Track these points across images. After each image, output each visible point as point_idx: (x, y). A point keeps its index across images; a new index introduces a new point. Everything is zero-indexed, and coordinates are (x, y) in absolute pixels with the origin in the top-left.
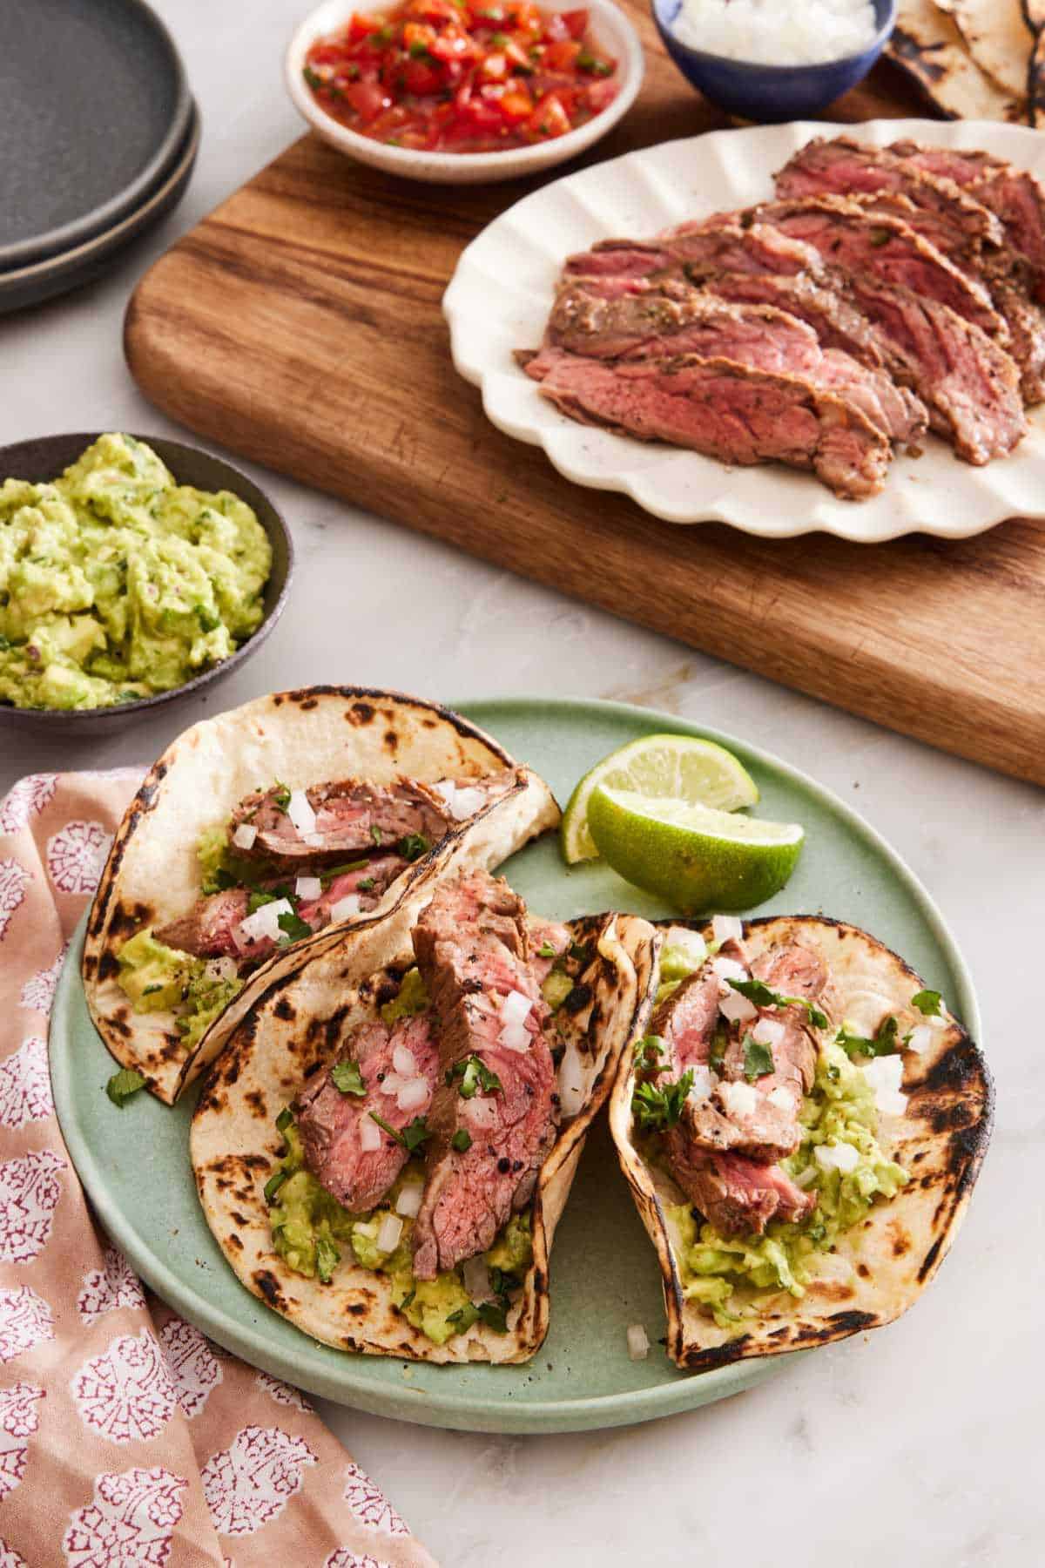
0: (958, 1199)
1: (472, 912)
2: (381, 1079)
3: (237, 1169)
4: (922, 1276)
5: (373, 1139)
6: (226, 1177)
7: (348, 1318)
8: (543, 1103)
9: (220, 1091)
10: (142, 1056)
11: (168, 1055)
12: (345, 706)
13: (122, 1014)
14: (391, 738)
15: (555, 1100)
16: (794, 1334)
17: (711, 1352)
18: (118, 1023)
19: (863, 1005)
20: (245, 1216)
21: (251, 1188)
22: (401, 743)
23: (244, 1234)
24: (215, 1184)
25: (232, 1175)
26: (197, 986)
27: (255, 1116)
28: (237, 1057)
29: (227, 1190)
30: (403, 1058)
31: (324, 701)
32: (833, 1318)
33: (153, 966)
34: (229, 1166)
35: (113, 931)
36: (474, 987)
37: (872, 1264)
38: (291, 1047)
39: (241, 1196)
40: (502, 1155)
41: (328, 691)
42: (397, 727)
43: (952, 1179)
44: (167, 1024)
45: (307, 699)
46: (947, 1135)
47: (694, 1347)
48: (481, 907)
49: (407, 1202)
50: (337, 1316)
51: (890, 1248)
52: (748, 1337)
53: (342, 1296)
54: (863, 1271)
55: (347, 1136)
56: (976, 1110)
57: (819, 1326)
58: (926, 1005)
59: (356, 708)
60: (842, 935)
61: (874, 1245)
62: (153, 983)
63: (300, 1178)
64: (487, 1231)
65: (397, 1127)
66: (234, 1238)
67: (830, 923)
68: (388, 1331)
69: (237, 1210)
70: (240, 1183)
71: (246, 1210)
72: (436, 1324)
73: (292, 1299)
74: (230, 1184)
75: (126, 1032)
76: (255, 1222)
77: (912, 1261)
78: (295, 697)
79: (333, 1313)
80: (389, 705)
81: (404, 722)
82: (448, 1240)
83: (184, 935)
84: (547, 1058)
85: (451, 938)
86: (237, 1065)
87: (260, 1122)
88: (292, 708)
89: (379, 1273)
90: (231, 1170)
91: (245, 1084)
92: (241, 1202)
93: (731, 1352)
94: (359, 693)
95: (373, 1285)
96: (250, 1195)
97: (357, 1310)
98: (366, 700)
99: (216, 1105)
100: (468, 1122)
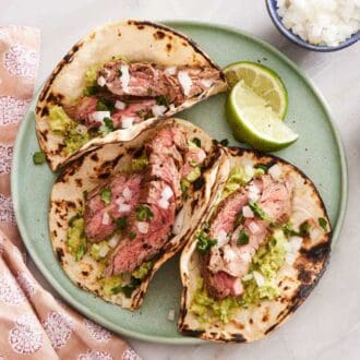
0: (289, 313)
1: (169, 143)
2: (117, 197)
3: (64, 206)
4: (266, 333)
5: (106, 220)
6: (59, 209)
7: (81, 275)
8: (166, 227)
9: (66, 177)
10: (49, 150)
11: (58, 152)
12: (154, 31)
13: (46, 132)
14: (169, 47)
15: (171, 227)
16: (218, 337)
17: (191, 331)
18: (44, 134)
19: (300, 214)
20: (61, 224)
21: (66, 214)
22: (173, 49)
23: (59, 231)
24: (55, 210)
26: (73, 132)
29: (58, 214)
30: (127, 193)
31: (146, 27)
32: (234, 335)
33: (59, 121)
34: (62, 204)
35: (49, 100)
36: (157, 179)
37: (254, 321)
38: (95, 169)
39: (62, 217)
40: (146, 242)
41: (149, 24)
42: (172, 43)
43: (291, 304)
44: (60, 140)
45: (141, 25)
46: (300, 283)
47: (186, 326)
48: (173, 143)
49: (113, 242)
51: (262, 317)
52: (204, 332)
53: (82, 266)
54: (251, 321)
55: (98, 216)
56: (314, 277)
57: (228, 337)
58: (322, 223)
59: (158, 33)
60: (305, 183)
61: (258, 314)
62: (58, 128)
63: (81, 220)
64: (133, 266)
65: (117, 217)
66: (55, 232)
67: (304, 176)
68: (93, 284)
69: (59, 222)
70: (63, 212)
71: (62, 222)
72: (107, 289)
73: (66, 262)
74: (60, 212)
75: (46, 139)
76: (64, 227)
77: (266, 326)
78: (136, 23)
79: (77, 272)
80: (171, 34)
81: (175, 42)
82: (117, 267)
83: (71, 112)
84: (173, 212)
85: (157, 154)
88: (134, 27)
89: (98, 261)
90: (62, 206)
91: (77, 176)
93: (197, 334)
94: (161, 28)
95: (94, 264)
96: (65, 217)
97: (85, 274)
98: (162, 31)
99: (64, 181)
100: (137, 229)
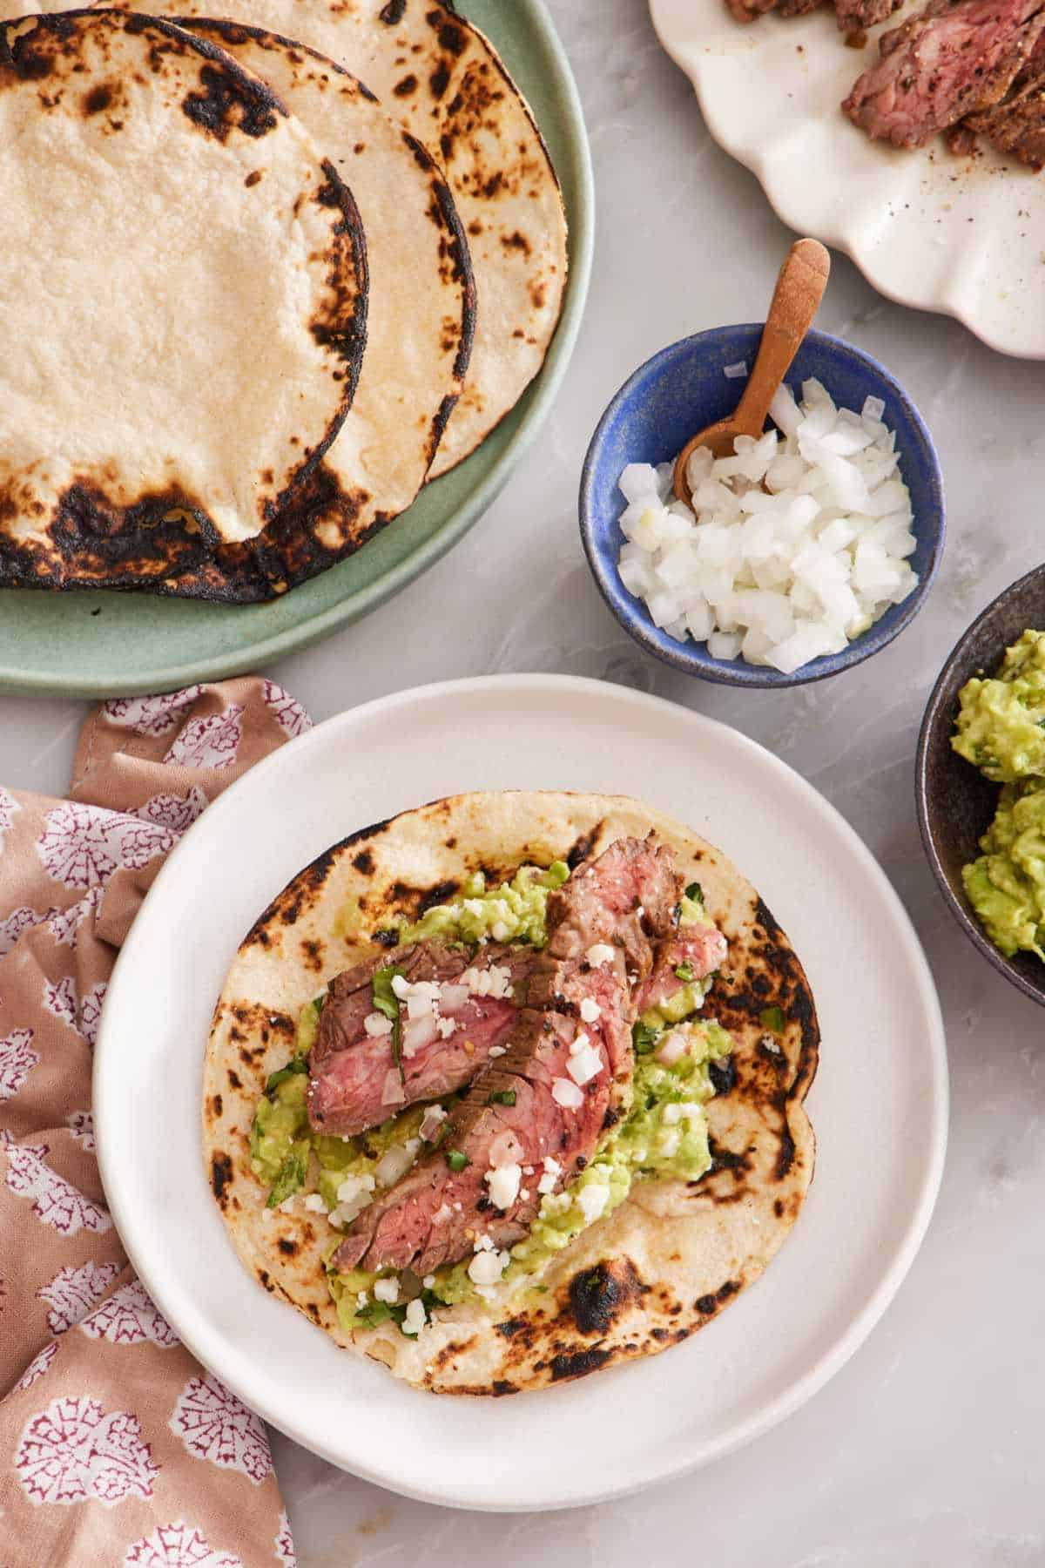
1: (624, 902)
3: (258, 1024)
6: (243, 1029)
7: (275, 1251)
9: (274, 927)
20: (241, 1079)
21: (261, 1051)
23: (231, 1099)
24: (228, 1031)
25: (250, 1030)
27: (307, 967)
28: (301, 895)
29: (236, 1044)
34: (252, 1017)
36: (564, 1007)
39: (246, 1057)
48: (637, 902)
49: (391, 1166)
50: (266, 1243)
53: (282, 1224)
66: (218, 1101)
68: (306, 1283)
69: (236, 1070)
70: (254, 1042)
71: (245, 1073)
72: (348, 1309)
73: (235, 1200)
74: (243, 1039)
76: (248, 1092)
79: (264, 1238)
82: (385, 1243)
85: (578, 929)
86: (299, 904)
87: (311, 975)
90: (251, 1023)
91: (304, 929)
92: (243, 1064)
96: (257, 1059)
97: (287, 1248)
99: (266, 942)
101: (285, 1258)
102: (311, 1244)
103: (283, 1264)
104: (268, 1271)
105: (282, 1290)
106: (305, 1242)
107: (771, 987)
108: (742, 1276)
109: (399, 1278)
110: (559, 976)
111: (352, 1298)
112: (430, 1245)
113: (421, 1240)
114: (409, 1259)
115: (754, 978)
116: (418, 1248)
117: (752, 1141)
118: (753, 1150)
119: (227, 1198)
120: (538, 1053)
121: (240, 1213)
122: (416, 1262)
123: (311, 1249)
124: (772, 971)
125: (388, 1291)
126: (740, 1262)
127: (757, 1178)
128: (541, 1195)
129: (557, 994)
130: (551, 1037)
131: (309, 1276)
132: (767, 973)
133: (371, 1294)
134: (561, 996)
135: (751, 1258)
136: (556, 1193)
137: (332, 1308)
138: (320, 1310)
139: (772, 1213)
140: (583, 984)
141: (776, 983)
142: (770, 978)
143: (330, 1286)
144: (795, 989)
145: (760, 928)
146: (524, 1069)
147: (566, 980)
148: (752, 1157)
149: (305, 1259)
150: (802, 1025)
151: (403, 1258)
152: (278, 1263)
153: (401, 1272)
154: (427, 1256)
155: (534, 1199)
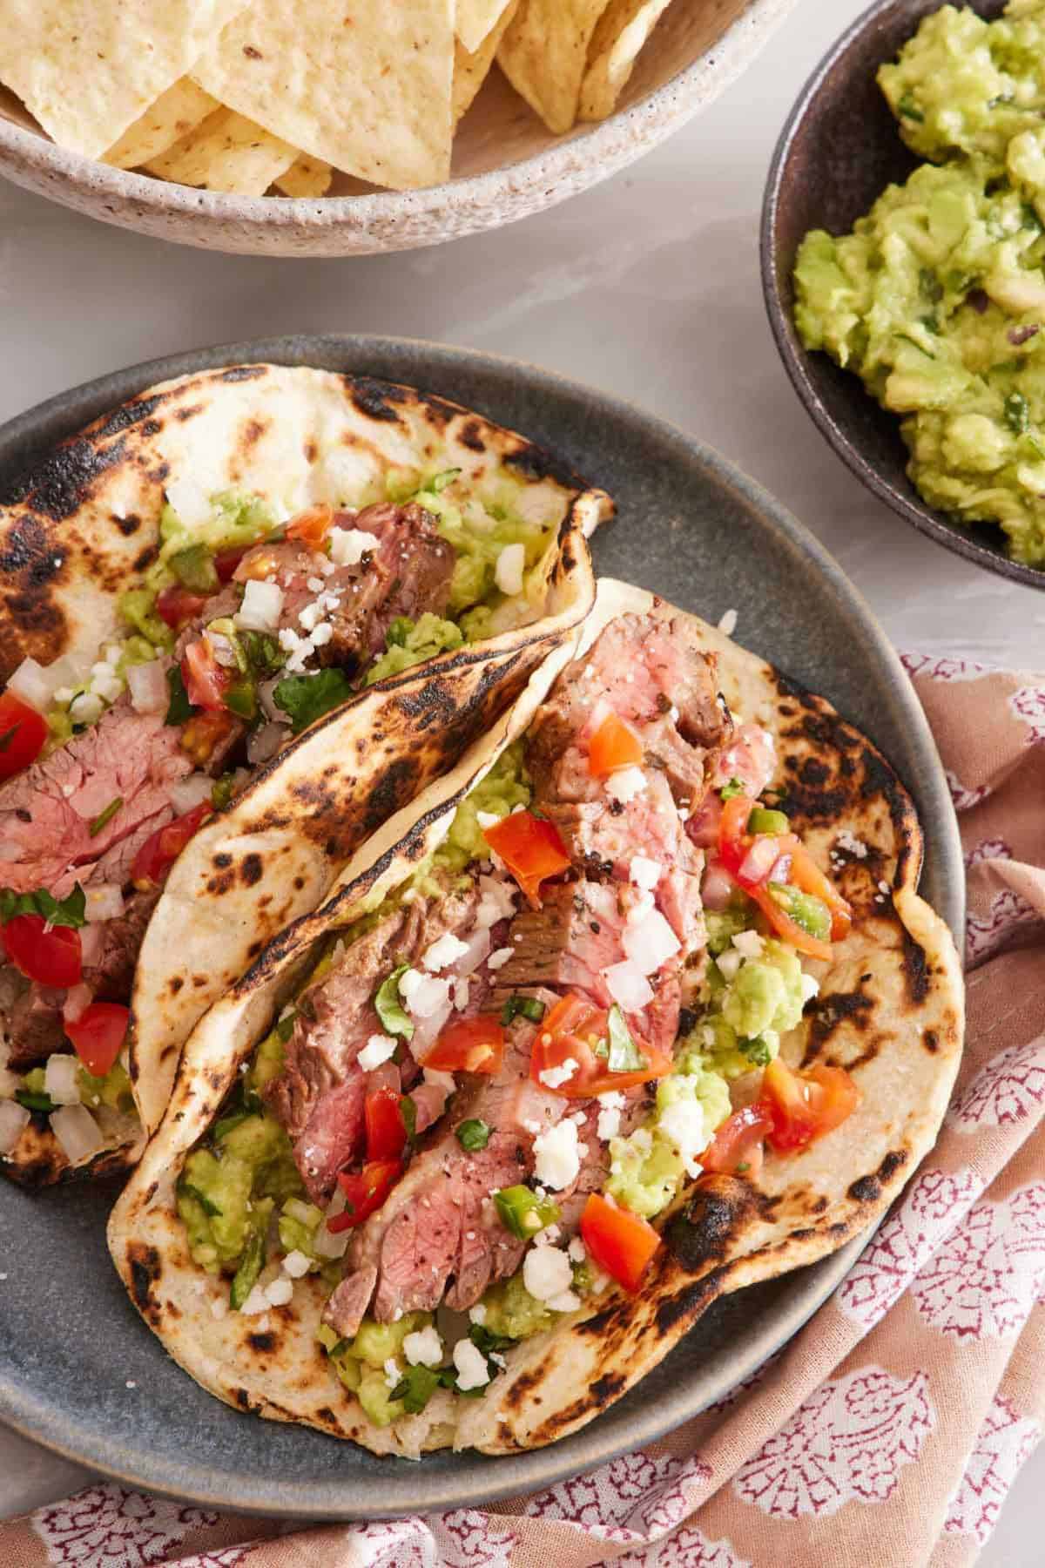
101: (262, 1359)
102: (295, 1327)
103: (263, 1368)
104: (245, 1387)
105: (273, 1405)
106: (285, 1327)
107: (826, 770)
108: (906, 1142)
109: (435, 1325)
110: (585, 827)
111: (378, 1374)
112: (464, 1262)
113: (450, 1258)
114: (439, 1291)
115: (800, 768)
116: (449, 1271)
117: (863, 969)
118: (867, 978)
119: (158, 1306)
120: (572, 945)
121: (183, 1320)
122: (451, 1294)
123: (297, 1334)
124: (821, 750)
125: (425, 1347)
126: (897, 1127)
127: (888, 1012)
128: (605, 1145)
129: (588, 852)
130: (587, 917)
131: (306, 1371)
132: (816, 755)
133: (403, 1361)
134: (594, 853)
135: (911, 1115)
136: (626, 1135)
137: (353, 1403)
138: (336, 1413)
139: (924, 1051)
140: (619, 831)
141: (833, 763)
142: (823, 760)
143: (341, 1373)
144: (862, 758)
145: (791, 702)
146: (554, 972)
147: (595, 829)
148: (870, 988)
149: (293, 1350)
150: (885, 797)
151: (430, 1291)
152: (255, 1369)
153: (435, 1312)
154: (464, 1281)
155: (597, 1153)
